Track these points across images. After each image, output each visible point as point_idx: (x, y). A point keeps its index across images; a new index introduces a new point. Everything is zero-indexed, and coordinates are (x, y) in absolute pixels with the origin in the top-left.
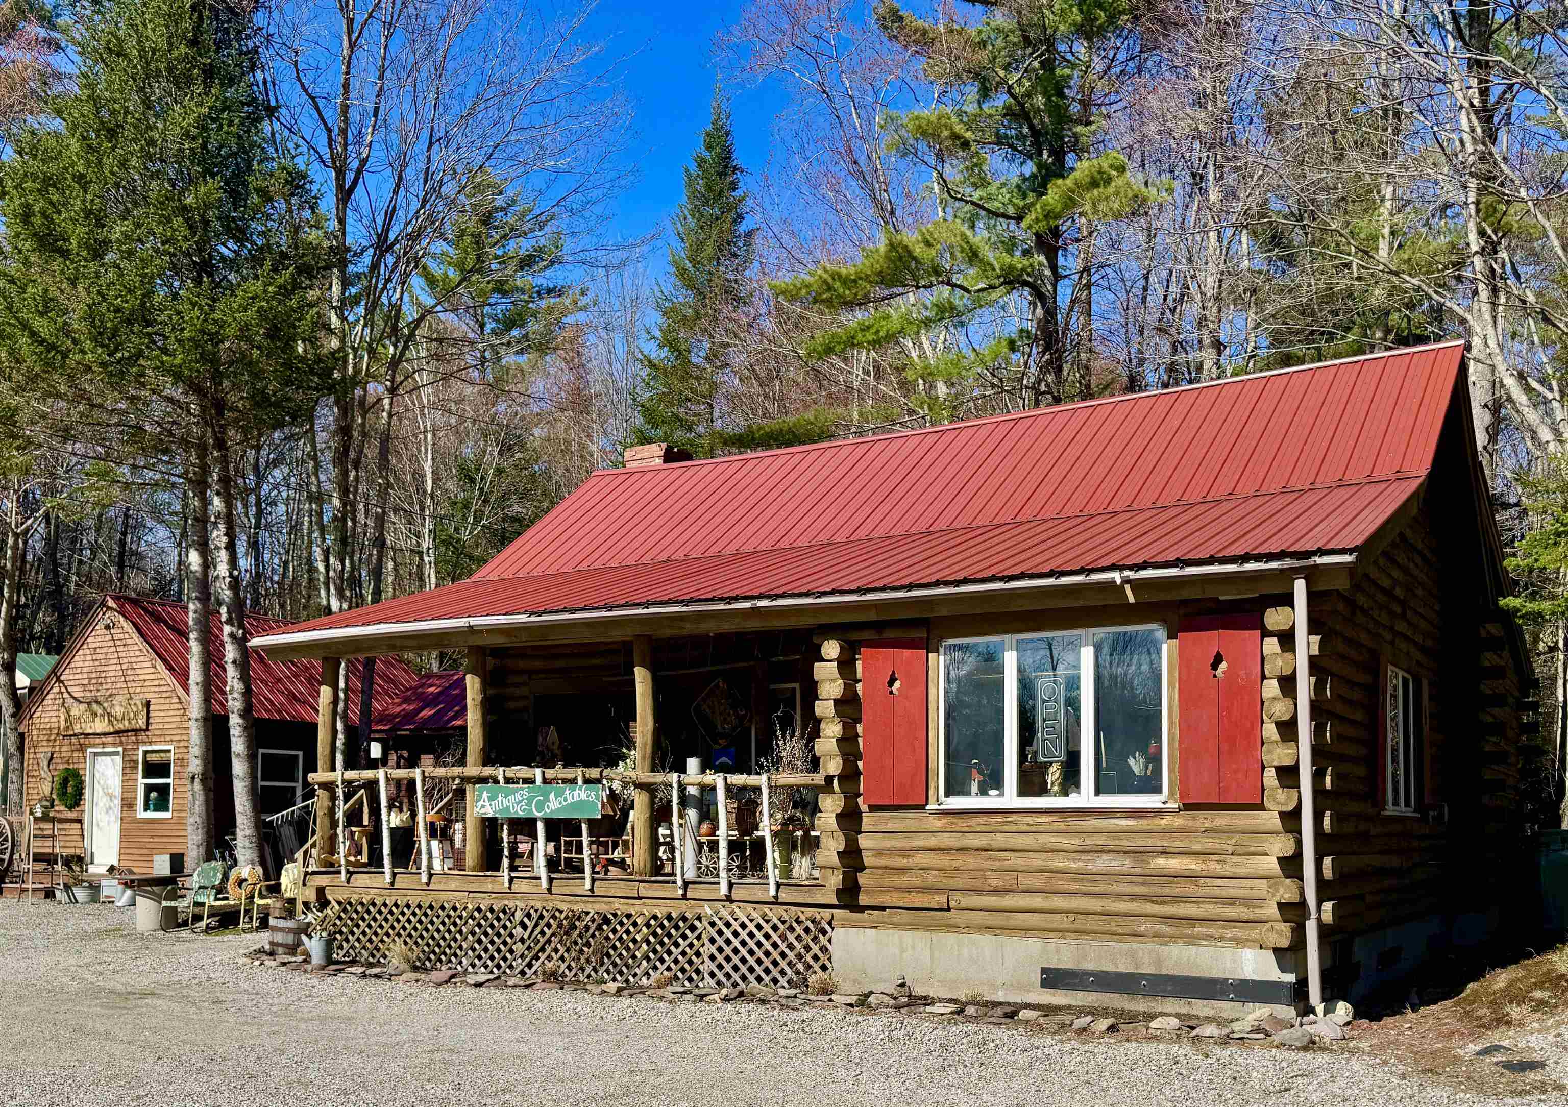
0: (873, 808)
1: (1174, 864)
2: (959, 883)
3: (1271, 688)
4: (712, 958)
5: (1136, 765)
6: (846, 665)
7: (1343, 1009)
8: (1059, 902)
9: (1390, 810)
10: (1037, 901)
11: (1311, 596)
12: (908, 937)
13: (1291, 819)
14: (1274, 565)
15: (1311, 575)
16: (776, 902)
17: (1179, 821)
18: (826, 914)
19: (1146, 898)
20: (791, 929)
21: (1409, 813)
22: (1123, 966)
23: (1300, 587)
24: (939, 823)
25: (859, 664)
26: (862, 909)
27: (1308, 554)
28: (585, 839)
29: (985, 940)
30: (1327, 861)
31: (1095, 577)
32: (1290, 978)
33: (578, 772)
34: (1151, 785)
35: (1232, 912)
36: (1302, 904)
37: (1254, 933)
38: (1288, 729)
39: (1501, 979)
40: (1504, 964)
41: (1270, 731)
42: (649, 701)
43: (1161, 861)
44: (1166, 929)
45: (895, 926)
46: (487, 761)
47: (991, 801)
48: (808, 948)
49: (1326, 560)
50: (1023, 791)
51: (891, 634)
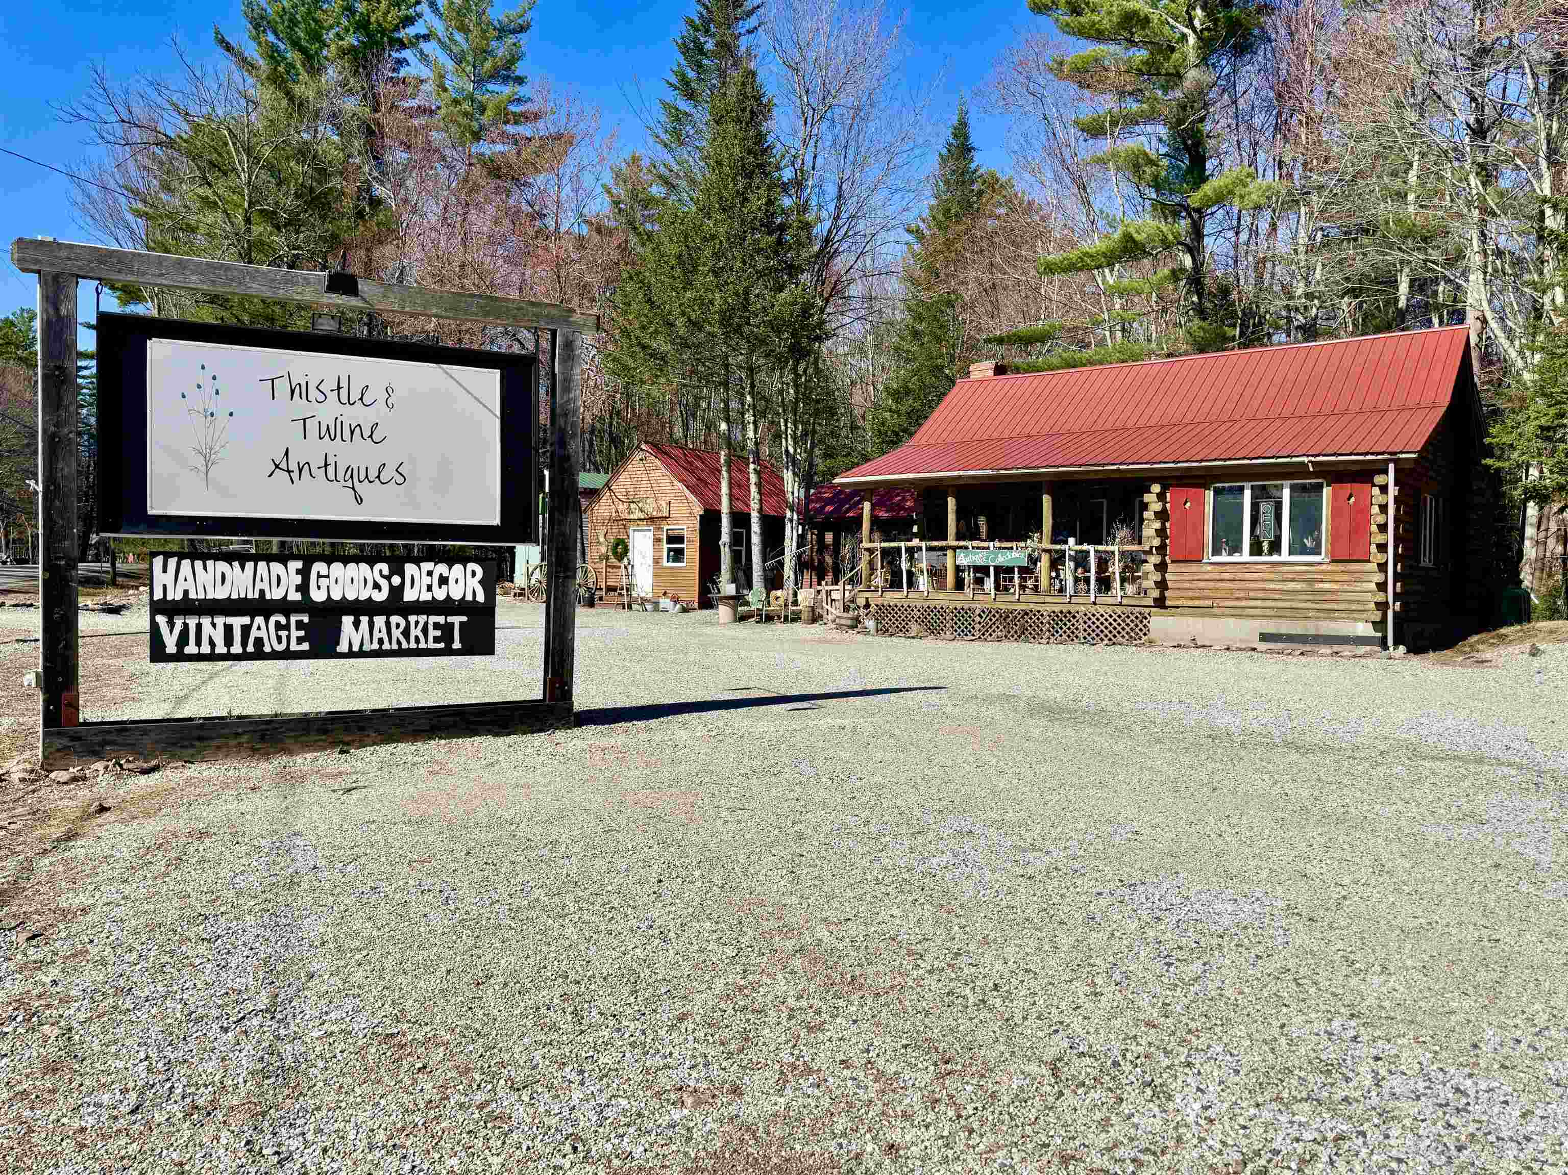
0: (1173, 562)
1: (1327, 586)
2: (1219, 595)
3: (1375, 510)
4: (1085, 630)
5: (1308, 543)
6: (1161, 497)
7: (1402, 649)
8: (1269, 603)
9: (1422, 564)
10: (1258, 603)
11: (1397, 471)
12: (1191, 620)
13: (1383, 567)
14: (1380, 457)
15: (1396, 462)
16: (1120, 604)
17: (1329, 568)
18: (1147, 610)
19: (1313, 601)
20: (1128, 617)
21: (1431, 565)
22: (1300, 631)
23: (1391, 467)
24: (1209, 568)
25: (1168, 495)
26: (1166, 607)
27: (1395, 453)
28: (1016, 575)
29: (1232, 621)
30: (1399, 584)
31: (1294, 459)
32: (1379, 635)
33: (1014, 544)
34: (1316, 551)
35: (1354, 607)
36: (1387, 603)
37: (1364, 616)
38: (1383, 528)
39: (1475, 638)
40: (1477, 634)
41: (1374, 528)
42: (1050, 511)
43: (1321, 585)
44: (1322, 615)
45: (1182, 615)
46: (958, 539)
47: (1236, 558)
48: (1137, 626)
49: (1404, 456)
50: (1252, 554)
51: (1186, 481)
